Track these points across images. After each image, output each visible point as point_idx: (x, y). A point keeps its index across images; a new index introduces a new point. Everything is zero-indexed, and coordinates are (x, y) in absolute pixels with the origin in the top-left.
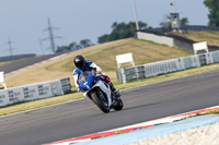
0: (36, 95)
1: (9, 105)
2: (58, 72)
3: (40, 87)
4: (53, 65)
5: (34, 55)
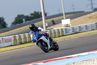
0: (84, 30)
1: (72, 34)
2: (94, 20)
3: (86, 26)
4: (92, 16)
5: (84, 12)
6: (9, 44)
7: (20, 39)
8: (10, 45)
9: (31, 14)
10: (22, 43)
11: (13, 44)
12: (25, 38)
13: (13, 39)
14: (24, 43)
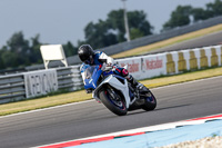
6: (157, 72)
7: (182, 60)
8: (158, 74)
9: (209, 5)
10: (185, 71)
11: (165, 73)
12: (193, 59)
13: (165, 61)
14: (190, 72)
